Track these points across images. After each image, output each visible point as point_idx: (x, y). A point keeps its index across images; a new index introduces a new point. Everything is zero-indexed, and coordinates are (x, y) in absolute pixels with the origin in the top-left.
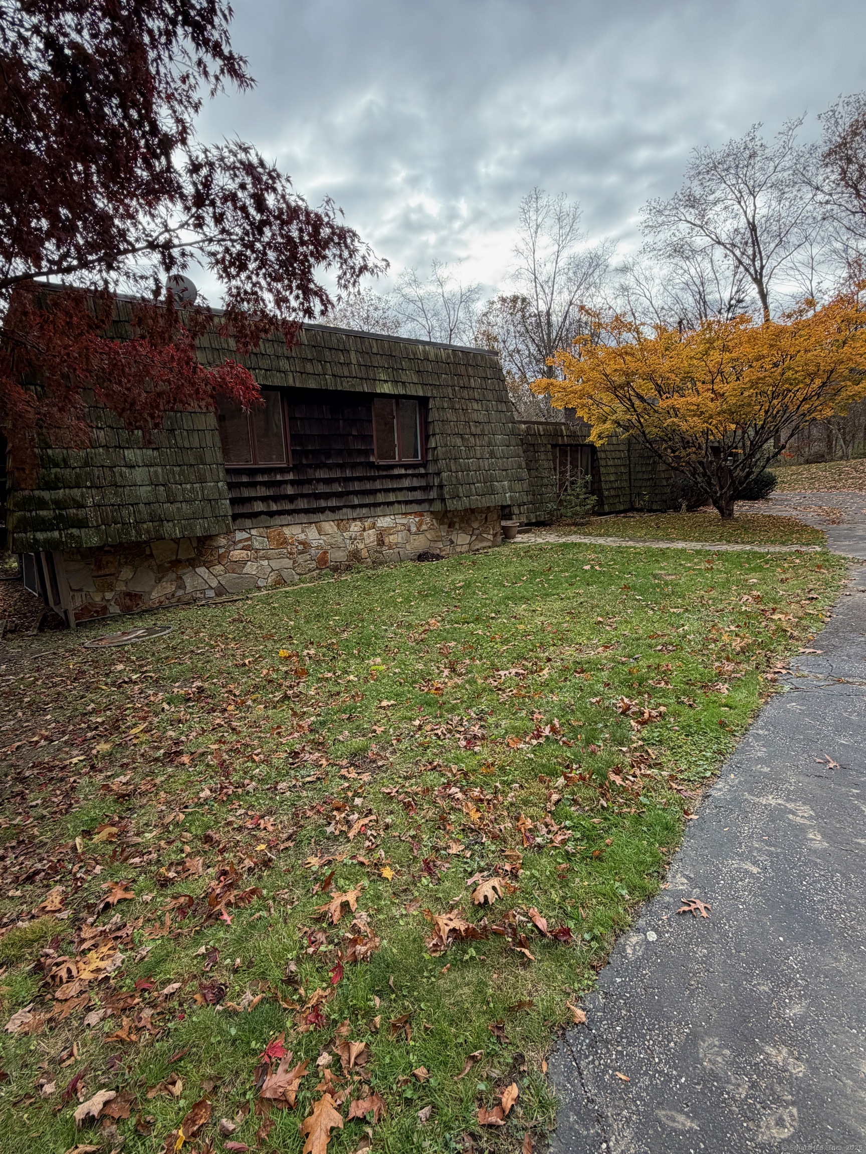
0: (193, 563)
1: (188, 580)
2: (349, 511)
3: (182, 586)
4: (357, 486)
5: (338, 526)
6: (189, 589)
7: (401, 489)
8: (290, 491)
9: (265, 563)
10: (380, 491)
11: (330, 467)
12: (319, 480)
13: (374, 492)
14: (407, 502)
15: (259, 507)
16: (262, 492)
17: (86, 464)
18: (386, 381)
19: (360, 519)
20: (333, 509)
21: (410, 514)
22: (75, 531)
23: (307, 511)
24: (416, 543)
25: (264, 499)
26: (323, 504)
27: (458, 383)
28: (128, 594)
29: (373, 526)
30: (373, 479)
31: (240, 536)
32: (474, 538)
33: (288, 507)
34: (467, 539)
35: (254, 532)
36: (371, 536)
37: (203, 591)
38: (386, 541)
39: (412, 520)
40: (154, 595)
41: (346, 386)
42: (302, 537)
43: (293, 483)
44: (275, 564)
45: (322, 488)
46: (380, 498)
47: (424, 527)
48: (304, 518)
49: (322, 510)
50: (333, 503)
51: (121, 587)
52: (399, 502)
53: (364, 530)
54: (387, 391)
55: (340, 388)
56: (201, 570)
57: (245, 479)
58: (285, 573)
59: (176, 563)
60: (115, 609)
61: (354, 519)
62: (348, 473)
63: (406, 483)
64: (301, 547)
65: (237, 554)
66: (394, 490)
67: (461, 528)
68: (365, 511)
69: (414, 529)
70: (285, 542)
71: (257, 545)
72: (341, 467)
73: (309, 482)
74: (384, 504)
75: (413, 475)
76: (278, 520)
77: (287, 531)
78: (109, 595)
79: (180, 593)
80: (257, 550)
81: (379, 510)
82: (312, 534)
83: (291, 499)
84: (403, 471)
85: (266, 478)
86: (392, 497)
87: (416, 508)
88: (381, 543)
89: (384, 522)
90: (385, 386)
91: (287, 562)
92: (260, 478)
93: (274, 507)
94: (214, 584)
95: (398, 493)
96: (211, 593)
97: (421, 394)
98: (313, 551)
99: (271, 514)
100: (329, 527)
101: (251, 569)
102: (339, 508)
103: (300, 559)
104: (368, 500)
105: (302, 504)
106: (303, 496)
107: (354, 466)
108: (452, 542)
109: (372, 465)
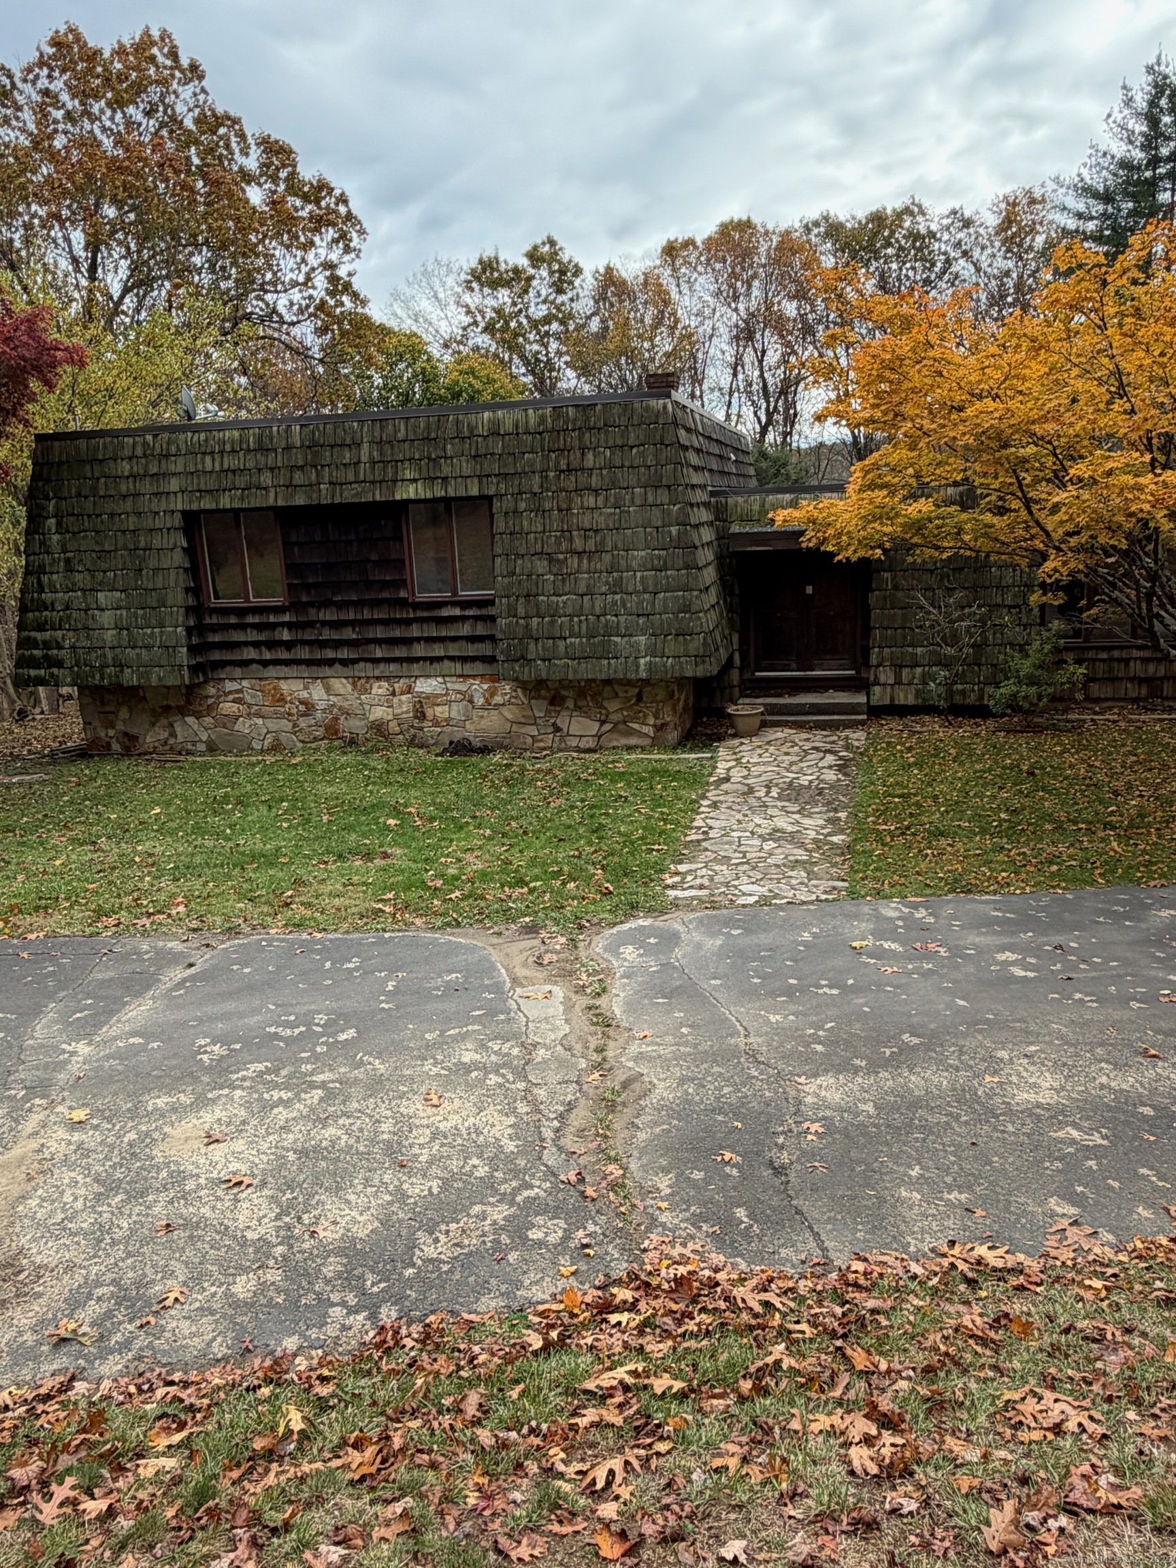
0: (183, 711)
1: (178, 728)
2: (369, 666)
3: (173, 735)
4: (380, 632)
5: (354, 685)
6: (180, 739)
7: (454, 639)
8: (286, 635)
9: (260, 721)
10: (418, 640)
11: (341, 605)
12: (324, 623)
13: (408, 642)
14: (464, 659)
15: (250, 653)
16: (253, 636)
17: (67, 608)
18: (415, 480)
19: (387, 678)
20: (345, 663)
21: (474, 677)
22: (55, 671)
23: (309, 663)
24: (484, 724)
25: (256, 645)
26: (330, 654)
27: (557, 463)
28: (126, 734)
29: (409, 690)
30: (408, 622)
31: (230, 686)
32: (608, 727)
33: (284, 655)
34: (594, 727)
35: (245, 683)
36: (404, 704)
37: (194, 743)
38: (429, 713)
39: (478, 688)
40: (148, 739)
41: (348, 495)
42: (304, 695)
43: (290, 625)
44: (272, 725)
45: (326, 634)
46: (419, 650)
47: (498, 699)
48: (304, 671)
49: (330, 663)
50: (344, 653)
51: (120, 726)
52: (452, 658)
53: (393, 694)
54: (412, 496)
55: (337, 500)
56: (190, 720)
57: (233, 620)
58: (284, 737)
59: (167, 709)
60: (116, 747)
61: (378, 678)
62: (367, 614)
63: (465, 629)
64: (302, 708)
65: (228, 707)
66: (441, 640)
67: (577, 708)
68: (393, 667)
69: (479, 701)
70: (282, 700)
71: (248, 699)
72: (358, 604)
73: (310, 624)
74: (424, 659)
75: (476, 618)
76: (272, 671)
77: (285, 686)
78: (111, 733)
79: (171, 741)
80: (250, 706)
81: (416, 668)
82: (317, 693)
83: (289, 645)
84: (457, 612)
85: (257, 619)
86: (438, 650)
87: (479, 668)
88: (421, 715)
89: (426, 686)
90: (412, 488)
91: (286, 725)
92: (250, 619)
93: (268, 656)
94: (204, 738)
95: (450, 645)
96: (202, 747)
97: (474, 491)
98: (319, 715)
99: (265, 664)
100: (341, 685)
101: (243, 726)
102: (355, 661)
103: (303, 722)
104: (399, 652)
105: (303, 653)
106: (304, 642)
107: (376, 603)
108: (557, 729)
109: (403, 603)
